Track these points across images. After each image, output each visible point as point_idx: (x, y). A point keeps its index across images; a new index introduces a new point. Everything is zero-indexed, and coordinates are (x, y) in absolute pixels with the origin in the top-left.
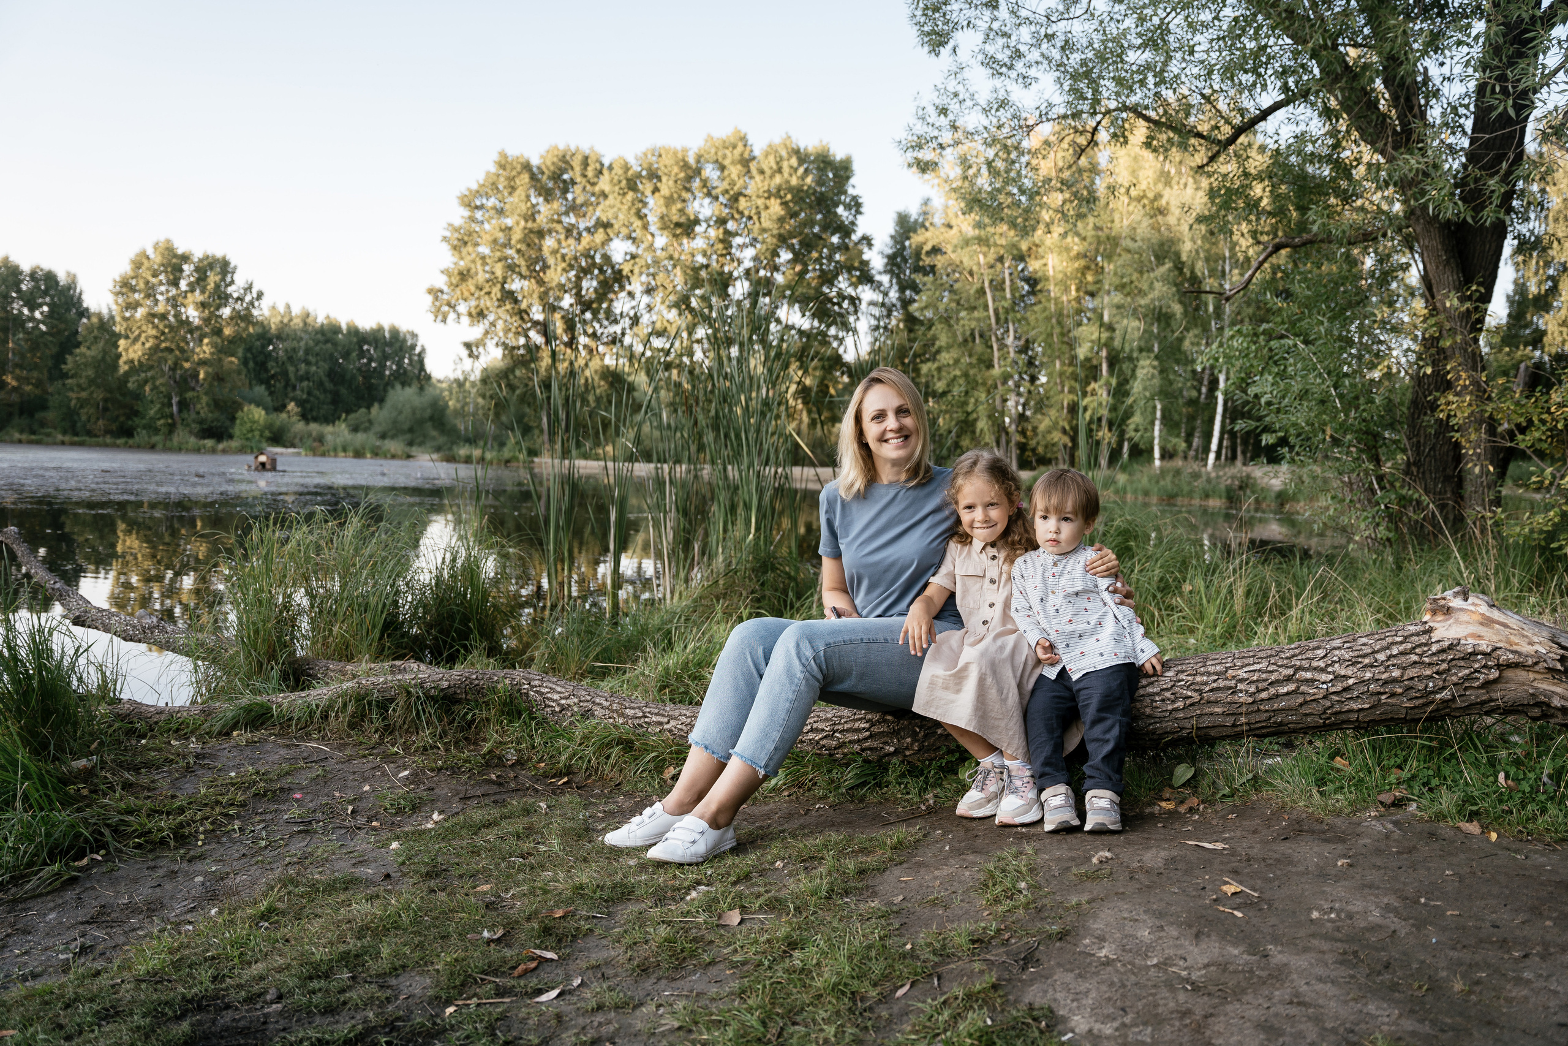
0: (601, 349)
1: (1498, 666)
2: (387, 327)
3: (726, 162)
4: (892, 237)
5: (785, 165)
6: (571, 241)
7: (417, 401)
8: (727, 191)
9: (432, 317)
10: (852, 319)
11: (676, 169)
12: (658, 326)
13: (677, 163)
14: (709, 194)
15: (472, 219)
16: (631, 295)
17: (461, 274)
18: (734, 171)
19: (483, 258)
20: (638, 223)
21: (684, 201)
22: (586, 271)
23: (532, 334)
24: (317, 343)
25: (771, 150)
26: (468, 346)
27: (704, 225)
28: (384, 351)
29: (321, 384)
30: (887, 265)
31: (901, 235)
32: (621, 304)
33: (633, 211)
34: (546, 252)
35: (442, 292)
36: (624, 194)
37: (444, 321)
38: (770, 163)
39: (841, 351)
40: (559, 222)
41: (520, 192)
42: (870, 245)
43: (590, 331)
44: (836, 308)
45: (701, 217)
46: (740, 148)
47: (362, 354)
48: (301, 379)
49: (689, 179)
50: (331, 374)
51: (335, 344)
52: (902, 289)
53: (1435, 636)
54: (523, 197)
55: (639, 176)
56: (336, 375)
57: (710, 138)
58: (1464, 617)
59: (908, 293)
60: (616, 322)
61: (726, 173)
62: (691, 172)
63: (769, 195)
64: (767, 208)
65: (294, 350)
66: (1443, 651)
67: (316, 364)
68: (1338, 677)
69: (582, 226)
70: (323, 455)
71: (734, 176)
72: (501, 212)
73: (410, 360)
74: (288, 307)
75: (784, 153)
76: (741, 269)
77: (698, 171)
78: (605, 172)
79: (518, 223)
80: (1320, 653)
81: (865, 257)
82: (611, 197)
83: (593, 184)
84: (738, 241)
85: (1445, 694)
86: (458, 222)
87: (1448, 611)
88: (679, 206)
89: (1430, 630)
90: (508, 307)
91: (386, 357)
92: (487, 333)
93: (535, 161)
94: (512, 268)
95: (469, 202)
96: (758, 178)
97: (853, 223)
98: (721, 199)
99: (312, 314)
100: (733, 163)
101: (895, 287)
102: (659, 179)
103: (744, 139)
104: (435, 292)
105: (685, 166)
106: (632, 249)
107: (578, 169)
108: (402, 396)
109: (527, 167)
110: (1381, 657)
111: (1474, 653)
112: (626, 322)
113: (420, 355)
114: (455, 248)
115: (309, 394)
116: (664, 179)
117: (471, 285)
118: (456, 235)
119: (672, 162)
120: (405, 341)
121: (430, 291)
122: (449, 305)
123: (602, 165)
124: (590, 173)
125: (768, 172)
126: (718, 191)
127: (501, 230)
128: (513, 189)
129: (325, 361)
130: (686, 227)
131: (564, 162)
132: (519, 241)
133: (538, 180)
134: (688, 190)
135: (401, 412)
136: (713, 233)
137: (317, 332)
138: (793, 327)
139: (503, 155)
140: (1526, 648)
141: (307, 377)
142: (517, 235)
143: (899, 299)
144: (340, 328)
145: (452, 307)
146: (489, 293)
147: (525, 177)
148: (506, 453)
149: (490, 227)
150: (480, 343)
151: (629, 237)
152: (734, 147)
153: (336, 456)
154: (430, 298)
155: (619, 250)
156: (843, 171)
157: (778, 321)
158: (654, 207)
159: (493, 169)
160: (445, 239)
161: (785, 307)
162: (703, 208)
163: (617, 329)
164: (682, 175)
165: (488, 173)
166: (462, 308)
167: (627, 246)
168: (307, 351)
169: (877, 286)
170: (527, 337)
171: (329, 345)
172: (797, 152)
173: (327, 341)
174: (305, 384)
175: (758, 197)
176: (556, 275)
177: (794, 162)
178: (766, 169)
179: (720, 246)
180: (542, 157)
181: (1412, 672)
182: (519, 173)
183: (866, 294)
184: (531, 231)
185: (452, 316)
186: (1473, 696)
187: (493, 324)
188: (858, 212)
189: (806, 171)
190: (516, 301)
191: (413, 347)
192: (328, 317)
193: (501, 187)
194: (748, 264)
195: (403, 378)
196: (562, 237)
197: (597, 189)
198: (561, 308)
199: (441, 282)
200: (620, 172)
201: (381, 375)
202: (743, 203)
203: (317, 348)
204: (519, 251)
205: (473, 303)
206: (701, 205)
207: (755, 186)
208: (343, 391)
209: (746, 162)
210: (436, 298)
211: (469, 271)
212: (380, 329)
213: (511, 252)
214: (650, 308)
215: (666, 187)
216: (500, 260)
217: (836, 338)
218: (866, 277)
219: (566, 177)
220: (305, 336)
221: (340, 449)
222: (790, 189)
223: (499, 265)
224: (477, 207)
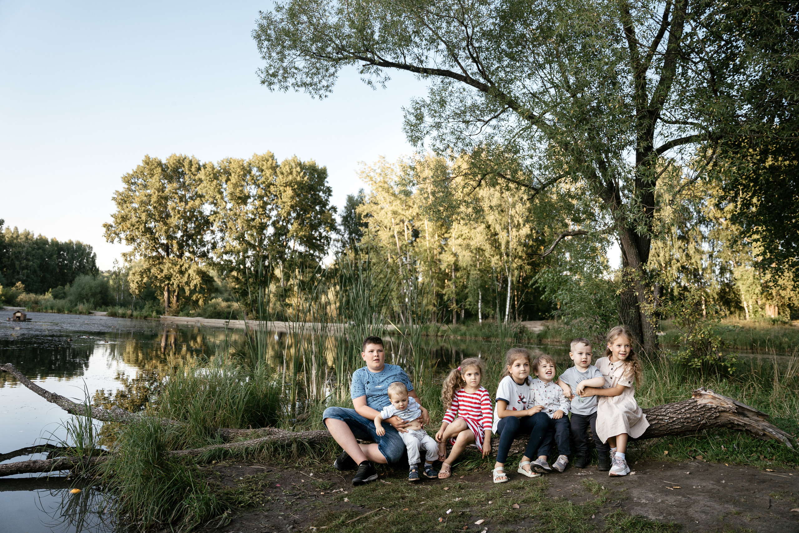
0: (196, 259)
1: (719, 412)
2: (74, 242)
3: (264, 168)
4: (345, 207)
5: (294, 170)
6: (183, 204)
7: (93, 283)
8: (264, 182)
9: (105, 239)
10: (326, 248)
11: (239, 170)
12: (228, 248)
13: (239, 167)
14: (255, 183)
15: (130, 190)
16: (213, 232)
17: (122, 217)
18: (268, 172)
19: (135, 210)
20: (218, 196)
21: (242, 186)
22: (190, 219)
23: (160, 250)
24: (34, 249)
25: (286, 163)
26: (124, 255)
27: (252, 199)
28: (73, 255)
29: (35, 271)
30: (343, 221)
31: (350, 207)
32: (208, 237)
33: (216, 190)
34: (169, 208)
35: (111, 226)
36: (212, 181)
37: (112, 242)
38: (286, 169)
39: (321, 263)
40: (177, 193)
41: (156, 177)
42: (335, 211)
43: (191, 250)
44: (318, 242)
45: (251, 194)
46: (270, 162)
47: (60, 256)
48: (23, 268)
49: (245, 175)
50: (41, 266)
51: (44, 250)
52: (350, 234)
53: (698, 403)
54: (158, 180)
55: (219, 172)
56: (44, 267)
57: (255, 155)
58: (707, 397)
59: (354, 235)
60: (204, 246)
61: (264, 173)
62: (247, 171)
63: (286, 185)
64: (285, 191)
65: (19, 252)
66: (701, 408)
67: (32, 261)
68: (670, 418)
69: (188, 196)
70: (39, 311)
71: (268, 175)
72: (145, 187)
73: (87, 260)
74: (16, 228)
75: (293, 165)
76: (271, 221)
77: (250, 172)
78: (202, 169)
79: (155, 193)
80: (663, 410)
81: (333, 217)
82: (205, 182)
83: (195, 175)
84: (269, 207)
85: (703, 422)
86: (121, 190)
87: (701, 395)
88: (240, 188)
89: (696, 401)
90: (148, 236)
91: (73, 258)
92: (135, 249)
93: (164, 161)
94: (150, 215)
95: (128, 180)
96: (281, 176)
97: (327, 200)
98: (261, 186)
99: (31, 233)
100: (267, 168)
101: (347, 232)
102: (230, 175)
103: (272, 157)
104: (108, 227)
105: (243, 168)
106: (214, 209)
107: (187, 167)
108: (84, 280)
109: (160, 164)
110: (683, 410)
111: (711, 408)
112: (210, 246)
113: (93, 257)
114: (119, 204)
115: (27, 277)
116: (233, 174)
117: (128, 224)
118: (120, 197)
119: (237, 166)
120: (85, 250)
121: (105, 226)
122: (115, 233)
123: (199, 165)
124: (193, 169)
125: (286, 174)
126: (260, 182)
127: (146, 196)
128: (152, 175)
129: (38, 259)
130: (243, 199)
131: (180, 162)
132: (155, 202)
133: (165, 171)
134: (244, 180)
135: (83, 289)
136: (257, 203)
137: (34, 244)
138: (296, 251)
139: (147, 157)
140: (726, 406)
141: (26, 267)
142: (154, 199)
143: (349, 238)
144: (47, 241)
145: (117, 235)
146: (138, 228)
147: (159, 170)
148: (145, 312)
149: (140, 195)
150: (132, 254)
151: (212, 203)
152: (268, 161)
153: (46, 312)
154: (104, 229)
155: (207, 209)
156: (322, 174)
157: (289, 248)
158: (227, 189)
159: (142, 164)
160: (114, 199)
161: (293, 241)
162: (253, 190)
163: (205, 249)
164: (242, 173)
165: (139, 166)
166: (122, 235)
167: (212, 208)
168: (27, 254)
169: (338, 232)
170: (157, 251)
171: (40, 251)
172: (300, 164)
173: (39, 249)
174: (25, 271)
175: (281, 186)
176: (174, 221)
177: (298, 169)
178: (284, 172)
179: (261, 210)
180: (167, 159)
181: (693, 415)
182: (156, 167)
183: (333, 235)
184: (162, 197)
185: (117, 239)
186: (712, 422)
187: (139, 245)
188: (330, 195)
189: (305, 173)
190: (152, 233)
191: (89, 254)
192: (40, 235)
193: (146, 174)
194: (274, 219)
195: (82, 270)
196: (178, 201)
197: (197, 177)
198: (176, 238)
199: (111, 221)
200: (210, 170)
201: (71, 268)
202: (272, 188)
203: (34, 252)
204: (155, 207)
205: (128, 233)
206: (251, 188)
207: (280, 180)
208: (48, 276)
209: (274, 168)
210: (108, 230)
211: (127, 216)
212: (71, 243)
213: (151, 208)
214: (223, 239)
215: (234, 179)
216: (144, 212)
217: (318, 257)
218: (332, 227)
219: (180, 170)
220: (26, 245)
221: (49, 308)
222: (297, 183)
223: (144, 214)
224: (132, 183)
